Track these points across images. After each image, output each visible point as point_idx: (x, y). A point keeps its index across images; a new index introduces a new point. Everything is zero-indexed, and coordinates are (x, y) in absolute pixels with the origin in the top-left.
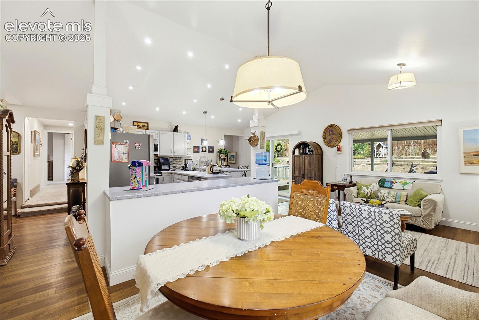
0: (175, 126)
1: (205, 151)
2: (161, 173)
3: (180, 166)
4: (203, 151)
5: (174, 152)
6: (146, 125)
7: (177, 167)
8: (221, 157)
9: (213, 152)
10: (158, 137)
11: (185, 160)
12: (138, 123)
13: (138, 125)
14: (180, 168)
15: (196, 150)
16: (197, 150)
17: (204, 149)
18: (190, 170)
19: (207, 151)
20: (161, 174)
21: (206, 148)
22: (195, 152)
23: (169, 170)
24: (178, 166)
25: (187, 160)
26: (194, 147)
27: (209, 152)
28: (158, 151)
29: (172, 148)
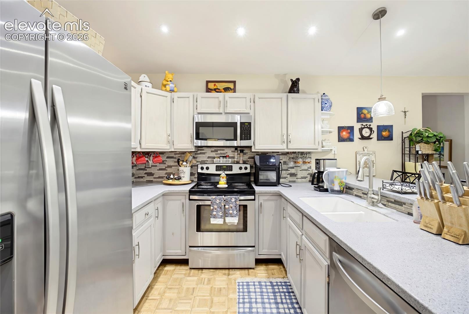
0: (292, 80)
1: (369, 138)
2: (253, 193)
3: (305, 174)
4: (363, 138)
5: (289, 141)
6: (231, 86)
7: (299, 176)
8: (420, 152)
9: (390, 138)
10: (252, 108)
11: (318, 162)
12: (216, 84)
13: (215, 87)
14: (305, 178)
15: (344, 134)
16: (348, 135)
17: (366, 132)
18: (333, 191)
19: (374, 136)
20: (252, 197)
21: (371, 129)
22: (341, 139)
23: (277, 184)
24: (300, 174)
25: (322, 161)
26: (340, 129)
27: (380, 138)
28: (250, 139)
29: (285, 132)
